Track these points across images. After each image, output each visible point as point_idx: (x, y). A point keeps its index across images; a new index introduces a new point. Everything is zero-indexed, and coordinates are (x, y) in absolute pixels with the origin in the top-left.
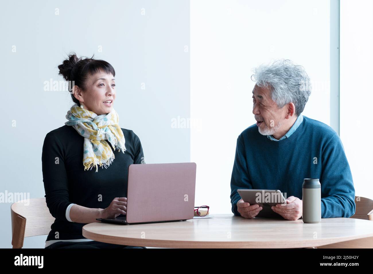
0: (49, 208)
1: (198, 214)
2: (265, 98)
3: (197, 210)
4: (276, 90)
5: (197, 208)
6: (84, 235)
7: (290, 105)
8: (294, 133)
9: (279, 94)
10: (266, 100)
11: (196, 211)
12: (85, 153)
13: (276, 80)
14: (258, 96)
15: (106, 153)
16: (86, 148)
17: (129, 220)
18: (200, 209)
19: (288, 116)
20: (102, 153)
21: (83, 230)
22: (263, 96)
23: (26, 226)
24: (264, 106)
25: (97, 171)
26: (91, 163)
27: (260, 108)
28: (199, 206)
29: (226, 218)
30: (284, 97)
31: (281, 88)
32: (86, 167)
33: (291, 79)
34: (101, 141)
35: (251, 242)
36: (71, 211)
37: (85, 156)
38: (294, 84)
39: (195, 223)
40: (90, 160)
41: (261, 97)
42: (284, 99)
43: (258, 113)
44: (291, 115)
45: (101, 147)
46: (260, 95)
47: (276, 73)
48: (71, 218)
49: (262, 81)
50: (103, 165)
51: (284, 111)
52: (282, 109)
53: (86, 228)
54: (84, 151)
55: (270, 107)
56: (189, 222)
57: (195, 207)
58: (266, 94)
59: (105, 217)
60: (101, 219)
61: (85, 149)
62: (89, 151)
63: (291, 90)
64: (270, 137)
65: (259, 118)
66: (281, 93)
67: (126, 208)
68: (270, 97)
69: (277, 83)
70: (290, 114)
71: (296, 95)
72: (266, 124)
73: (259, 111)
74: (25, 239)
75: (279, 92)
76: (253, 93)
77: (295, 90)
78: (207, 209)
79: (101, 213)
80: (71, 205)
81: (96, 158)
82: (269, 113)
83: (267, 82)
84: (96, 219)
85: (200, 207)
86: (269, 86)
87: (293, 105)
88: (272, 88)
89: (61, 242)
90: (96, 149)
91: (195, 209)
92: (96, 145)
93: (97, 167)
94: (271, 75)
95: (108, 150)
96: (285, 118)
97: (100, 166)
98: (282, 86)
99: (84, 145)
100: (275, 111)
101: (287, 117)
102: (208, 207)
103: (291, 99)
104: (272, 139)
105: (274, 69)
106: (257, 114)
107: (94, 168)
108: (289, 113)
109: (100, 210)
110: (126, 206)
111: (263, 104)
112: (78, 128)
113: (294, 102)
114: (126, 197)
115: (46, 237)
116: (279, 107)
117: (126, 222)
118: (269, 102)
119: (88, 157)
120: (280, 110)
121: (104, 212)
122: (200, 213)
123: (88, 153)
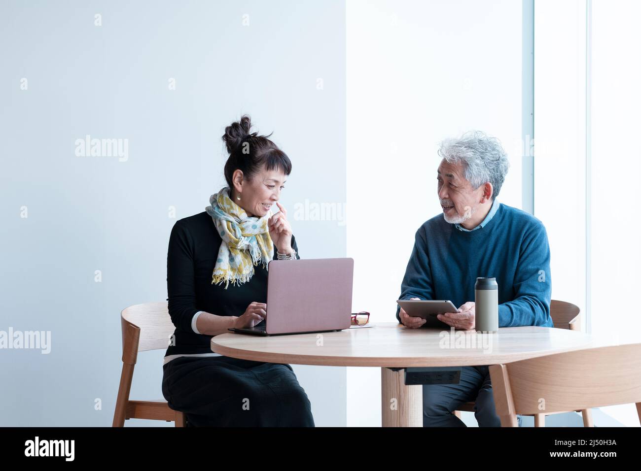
0: (171, 316)
1: (356, 322)
2: (456, 176)
3: (355, 317)
4: (471, 167)
5: (355, 315)
6: (212, 349)
7: (487, 186)
8: (490, 222)
9: (474, 172)
10: (457, 179)
11: (353, 319)
12: (219, 262)
13: (469, 154)
14: (447, 175)
15: (243, 266)
16: (221, 255)
17: (270, 329)
18: (358, 316)
19: (483, 199)
20: (238, 266)
21: (211, 343)
22: (454, 175)
23: (140, 337)
24: (456, 187)
25: (226, 287)
26: (221, 277)
27: (449, 190)
28: (358, 313)
29: (392, 327)
30: (480, 175)
31: (477, 165)
32: (214, 279)
33: (487, 153)
34: (241, 250)
35: (423, 358)
36: (198, 320)
37: (217, 265)
38: (492, 159)
39: (353, 334)
40: (222, 273)
41: (451, 176)
42: (479, 178)
43: (447, 196)
44: (488, 198)
45: (239, 258)
46: (450, 173)
47: (470, 146)
48: (198, 330)
49: (452, 156)
50: (235, 281)
51: (480, 192)
52: (478, 191)
53: (216, 341)
54: (218, 258)
55: (463, 188)
56: (344, 332)
57: (352, 314)
58: (458, 172)
59: (240, 326)
60: (234, 329)
61: (220, 257)
62: (223, 260)
63: (488, 167)
64: (459, 226)
65: (448, 203)
66: (476, 170)
67: (265, 313)
68: (463, 175)
69: (471, 158)
70: (486, 197)
71: (494, 173)
72: (456, 211)
73: (449, 195)
74: (138, 353)
75: (474, 169)
76: (439, 172)
77: (493, 166)
78: (367, 316)
79: (235, 321)
80: (199, 313)
81: (230, 270)
82: (461, 196)
83: (459, 157)
84: (229, 329)
85: (360, 314)
86: (462, 162)
87: (491, 184)
88: (465, 164)
89: (183, 357)
90: (232, 259)
91: (353, 316)
92: (233, 254)
93: (228, 283)
94: (463, 148)
95: (247, 264)
96: (480, 202)
97: (232, 283)
98: (478, 161)
99: (220, 251)
100: (469, 194)
101: (482, 202)
102: (368, 314)
103: (488, 178)
104: (461, 229)
105: (467, 141)
106: (445, 198)
107: (224, 284)
108: (484, 196)
109: (234, 318)
110: (266, 311)
111: (454, 184)
112: (219, 226)
113: (492, 182)
114: (266, 303)
115: (165, 351)
116: (474, 188)
117: (265, 332)
118: (461, 182)
119: (220, 269)
120: (474, 192)
121: (238, 321)
122: (358, 321)
123: (222, 263)
